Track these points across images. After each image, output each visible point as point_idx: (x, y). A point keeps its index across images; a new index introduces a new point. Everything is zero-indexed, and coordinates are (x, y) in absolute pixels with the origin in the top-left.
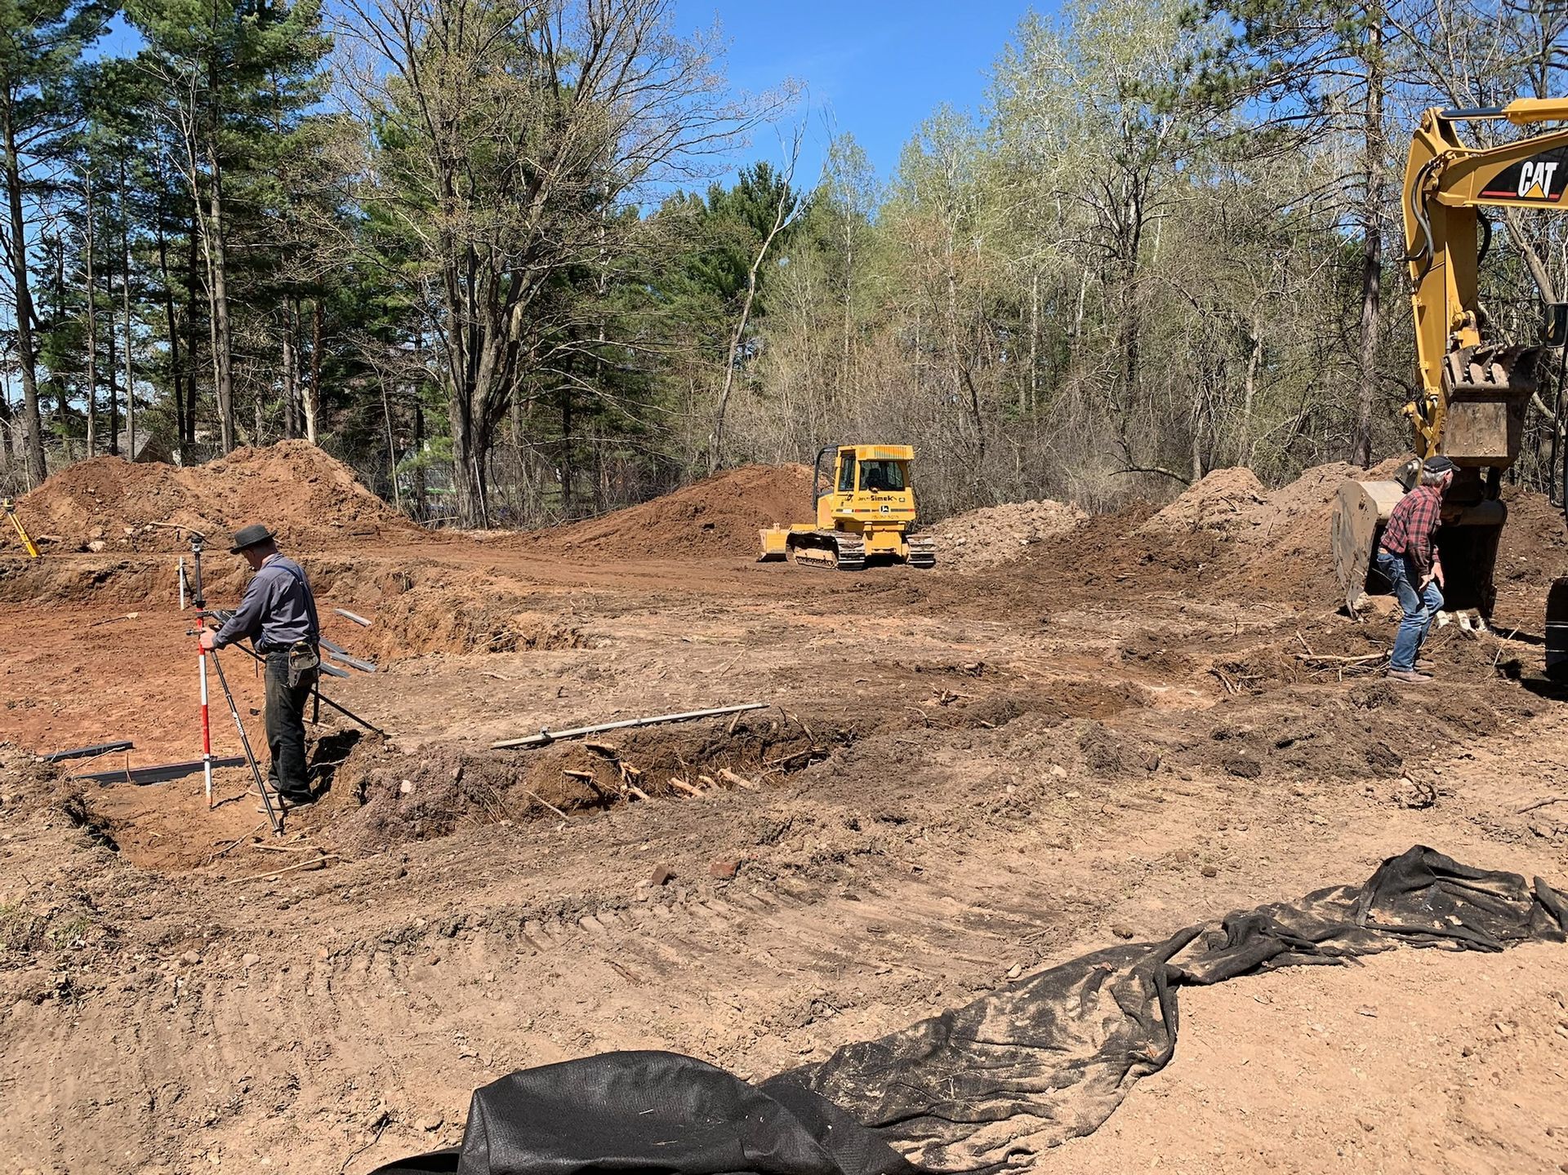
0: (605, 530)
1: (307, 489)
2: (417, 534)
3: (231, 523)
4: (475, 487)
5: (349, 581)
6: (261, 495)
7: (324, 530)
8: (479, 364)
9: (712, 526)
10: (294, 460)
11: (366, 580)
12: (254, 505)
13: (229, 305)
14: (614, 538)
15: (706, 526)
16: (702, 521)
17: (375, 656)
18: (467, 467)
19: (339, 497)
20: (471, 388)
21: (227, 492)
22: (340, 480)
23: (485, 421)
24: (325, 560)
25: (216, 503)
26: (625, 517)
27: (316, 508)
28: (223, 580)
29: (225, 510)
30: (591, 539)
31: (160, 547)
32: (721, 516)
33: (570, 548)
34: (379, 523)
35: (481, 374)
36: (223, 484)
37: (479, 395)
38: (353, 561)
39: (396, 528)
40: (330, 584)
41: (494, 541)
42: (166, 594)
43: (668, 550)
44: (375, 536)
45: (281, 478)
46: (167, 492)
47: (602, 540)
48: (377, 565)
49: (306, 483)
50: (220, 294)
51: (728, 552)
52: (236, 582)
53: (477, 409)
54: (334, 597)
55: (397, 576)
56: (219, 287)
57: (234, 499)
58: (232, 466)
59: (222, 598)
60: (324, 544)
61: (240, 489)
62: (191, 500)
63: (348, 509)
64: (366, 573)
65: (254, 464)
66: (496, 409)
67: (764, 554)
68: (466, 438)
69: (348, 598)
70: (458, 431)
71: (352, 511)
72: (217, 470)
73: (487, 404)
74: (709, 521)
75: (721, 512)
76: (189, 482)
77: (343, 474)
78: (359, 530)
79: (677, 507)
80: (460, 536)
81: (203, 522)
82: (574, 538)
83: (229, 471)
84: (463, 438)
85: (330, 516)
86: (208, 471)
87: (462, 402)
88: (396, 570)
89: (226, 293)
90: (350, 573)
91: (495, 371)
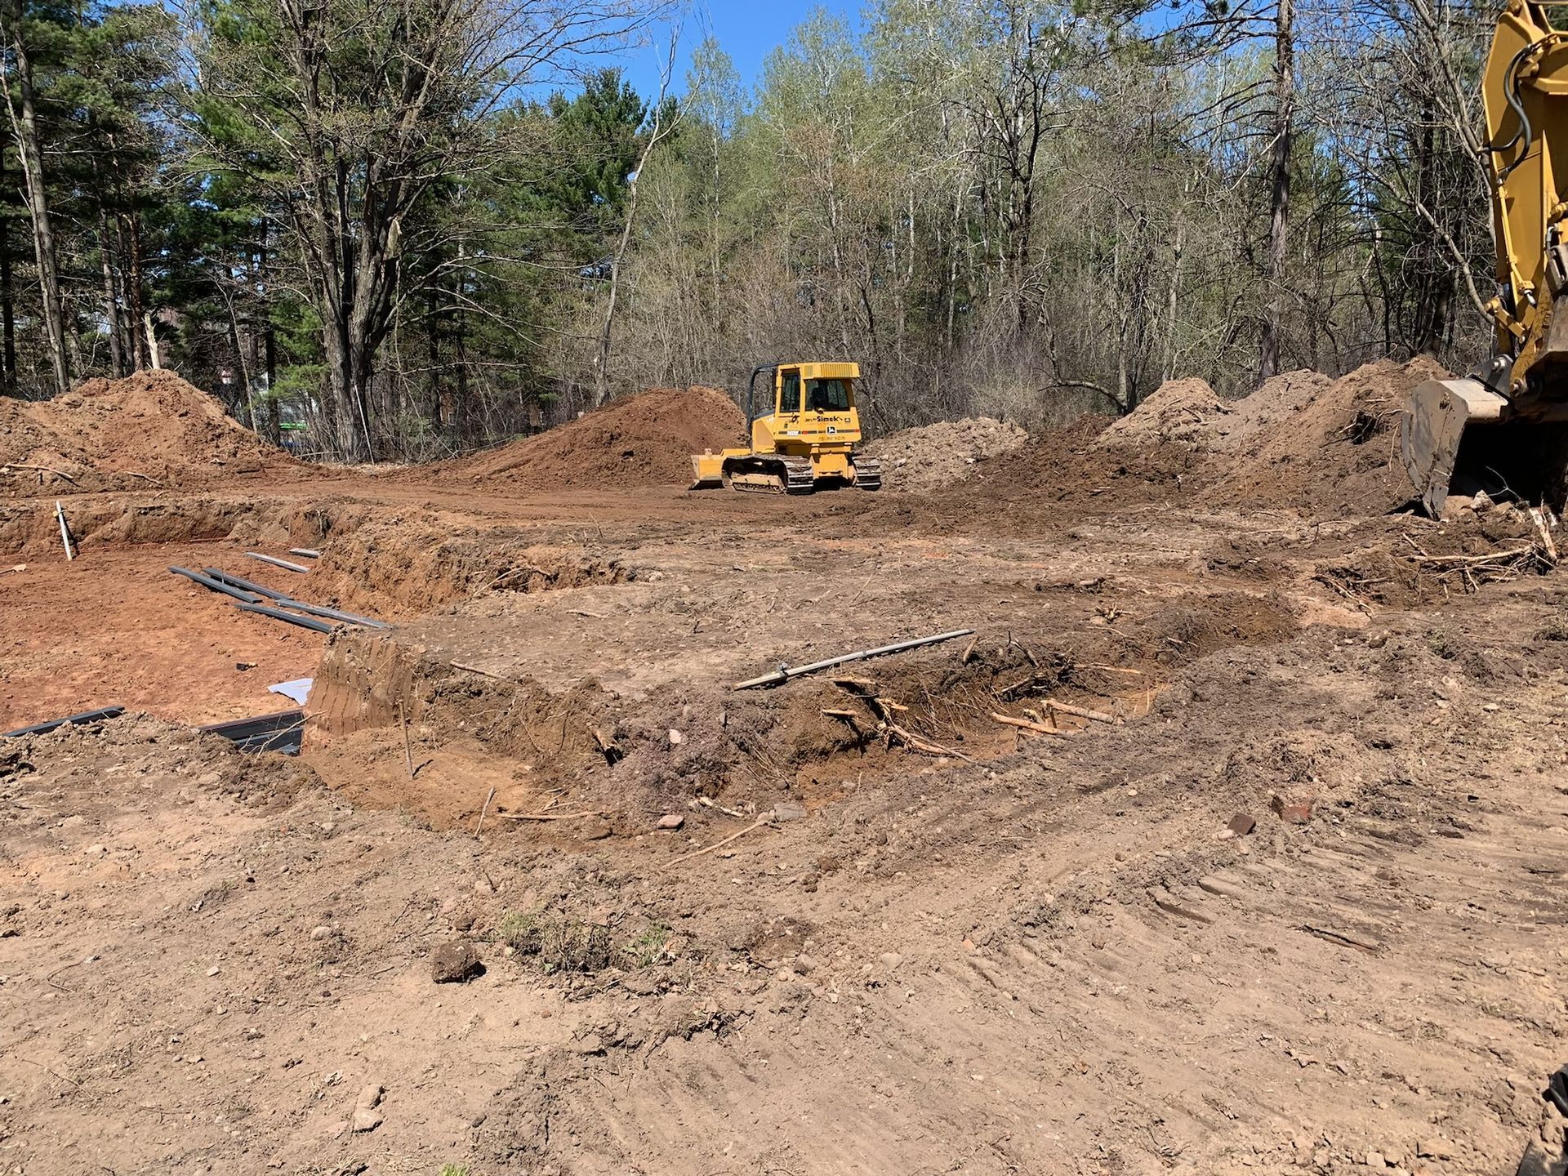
0: (512, 461)
1: (178, 426)
2: (305, 471)
3: (97, 463)
4: (357, 418)
5: (251, 522)
6: (126, 431)
7: (205, 468)
8: (355, 284)
9: (631, 454)
10: (158, 392)
11: (270, 521)
12: (120, 444)
13: (51, 220)
14: (527, 469)
15: (626, 453)
16: (620, 448)
17: (335, 601)
18: (348, 396)
19: (215, 433)
20: (347, 310)
21: (87, 429)
22: (211, 414)
23: (366, 346)
24: (219, 500)
25: (78, 442)
26: (531, 446)
27: (191, 444)
28: (109, 526)
29: (89, 448)
30: (500, 471)
31: (22, 492)
32: (639, 443)
33: (480, 480)
34: (262, 459)
35: (359, 294)
36: (82, 420)
37: (358, 317)
38: (253, 501)
39: (281, 464)
40: (230, 527)
41: (390, 475)
42: (45, 542)
43: (589, 478)
44: (260, 473)
45: (147, 413)
46: (19, 430)
47: (514, 471)
48: (281, 504)
49: (176, 417)
50: (40, 208)
51: (652, 481)
52: (125, 527)
53: (356, 332)
54: (237, 540)
55: (310, 515)
56: (39, 200)
57: (97, 437)
58: (88, 399)
59: (110, 546)
60: (208, 483)
61: (102, 426)
62: (49, 439)
63: (227, 445)
64: (268, 513)
65: (113, 398)
66: (375, 330)
67: (697, 482)
68: (346, 365)
69: (253, 541)
70: (335, 358)
71: (231, 446)
72: (73, 405)
73: (367, 326)
74: (628, 448)
75: (637, 438)
76: (43, 419)
77: (212, 407)
78: (243, 467)
79: (591, 434)
80: (349, 471)
81: (68, 463)
82: (482, 469)
83: (86, 405)
84: (342, 365)
85: (209, 453)
86: (61, 406)
87: (338, 324)
88: (307, 508)
89: (46, 207)
90: (250, 514)
91: (373, 291)
